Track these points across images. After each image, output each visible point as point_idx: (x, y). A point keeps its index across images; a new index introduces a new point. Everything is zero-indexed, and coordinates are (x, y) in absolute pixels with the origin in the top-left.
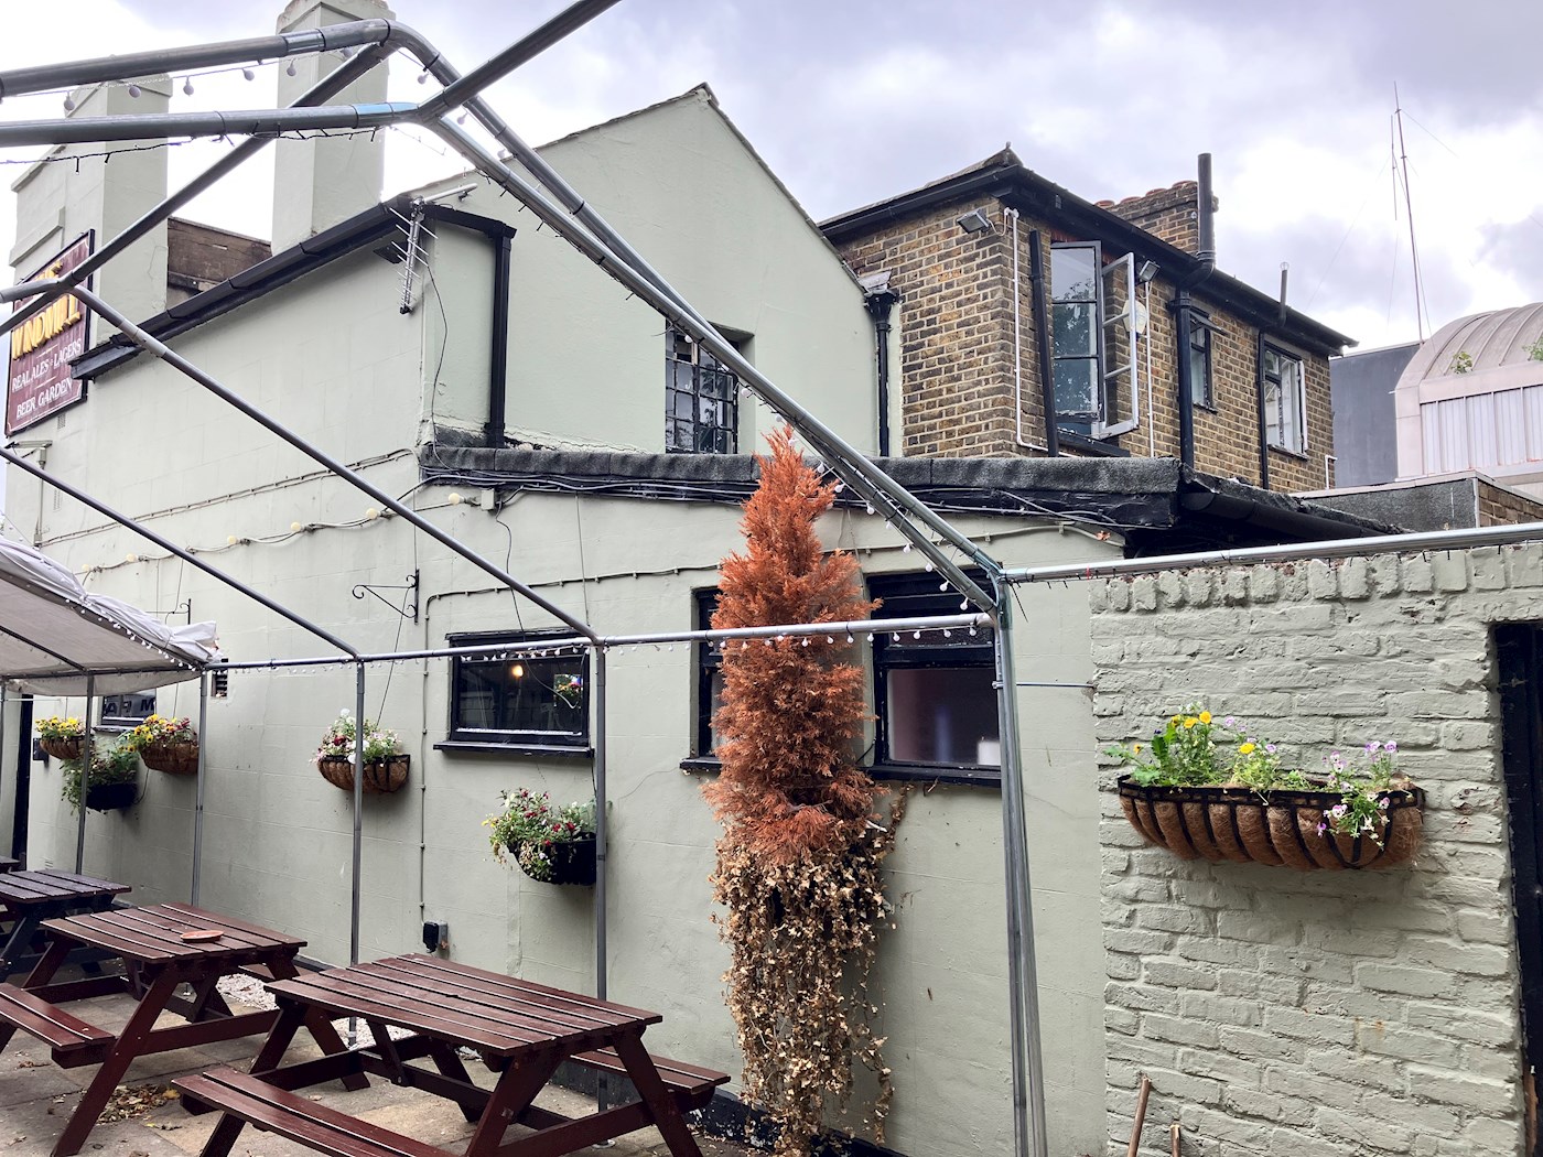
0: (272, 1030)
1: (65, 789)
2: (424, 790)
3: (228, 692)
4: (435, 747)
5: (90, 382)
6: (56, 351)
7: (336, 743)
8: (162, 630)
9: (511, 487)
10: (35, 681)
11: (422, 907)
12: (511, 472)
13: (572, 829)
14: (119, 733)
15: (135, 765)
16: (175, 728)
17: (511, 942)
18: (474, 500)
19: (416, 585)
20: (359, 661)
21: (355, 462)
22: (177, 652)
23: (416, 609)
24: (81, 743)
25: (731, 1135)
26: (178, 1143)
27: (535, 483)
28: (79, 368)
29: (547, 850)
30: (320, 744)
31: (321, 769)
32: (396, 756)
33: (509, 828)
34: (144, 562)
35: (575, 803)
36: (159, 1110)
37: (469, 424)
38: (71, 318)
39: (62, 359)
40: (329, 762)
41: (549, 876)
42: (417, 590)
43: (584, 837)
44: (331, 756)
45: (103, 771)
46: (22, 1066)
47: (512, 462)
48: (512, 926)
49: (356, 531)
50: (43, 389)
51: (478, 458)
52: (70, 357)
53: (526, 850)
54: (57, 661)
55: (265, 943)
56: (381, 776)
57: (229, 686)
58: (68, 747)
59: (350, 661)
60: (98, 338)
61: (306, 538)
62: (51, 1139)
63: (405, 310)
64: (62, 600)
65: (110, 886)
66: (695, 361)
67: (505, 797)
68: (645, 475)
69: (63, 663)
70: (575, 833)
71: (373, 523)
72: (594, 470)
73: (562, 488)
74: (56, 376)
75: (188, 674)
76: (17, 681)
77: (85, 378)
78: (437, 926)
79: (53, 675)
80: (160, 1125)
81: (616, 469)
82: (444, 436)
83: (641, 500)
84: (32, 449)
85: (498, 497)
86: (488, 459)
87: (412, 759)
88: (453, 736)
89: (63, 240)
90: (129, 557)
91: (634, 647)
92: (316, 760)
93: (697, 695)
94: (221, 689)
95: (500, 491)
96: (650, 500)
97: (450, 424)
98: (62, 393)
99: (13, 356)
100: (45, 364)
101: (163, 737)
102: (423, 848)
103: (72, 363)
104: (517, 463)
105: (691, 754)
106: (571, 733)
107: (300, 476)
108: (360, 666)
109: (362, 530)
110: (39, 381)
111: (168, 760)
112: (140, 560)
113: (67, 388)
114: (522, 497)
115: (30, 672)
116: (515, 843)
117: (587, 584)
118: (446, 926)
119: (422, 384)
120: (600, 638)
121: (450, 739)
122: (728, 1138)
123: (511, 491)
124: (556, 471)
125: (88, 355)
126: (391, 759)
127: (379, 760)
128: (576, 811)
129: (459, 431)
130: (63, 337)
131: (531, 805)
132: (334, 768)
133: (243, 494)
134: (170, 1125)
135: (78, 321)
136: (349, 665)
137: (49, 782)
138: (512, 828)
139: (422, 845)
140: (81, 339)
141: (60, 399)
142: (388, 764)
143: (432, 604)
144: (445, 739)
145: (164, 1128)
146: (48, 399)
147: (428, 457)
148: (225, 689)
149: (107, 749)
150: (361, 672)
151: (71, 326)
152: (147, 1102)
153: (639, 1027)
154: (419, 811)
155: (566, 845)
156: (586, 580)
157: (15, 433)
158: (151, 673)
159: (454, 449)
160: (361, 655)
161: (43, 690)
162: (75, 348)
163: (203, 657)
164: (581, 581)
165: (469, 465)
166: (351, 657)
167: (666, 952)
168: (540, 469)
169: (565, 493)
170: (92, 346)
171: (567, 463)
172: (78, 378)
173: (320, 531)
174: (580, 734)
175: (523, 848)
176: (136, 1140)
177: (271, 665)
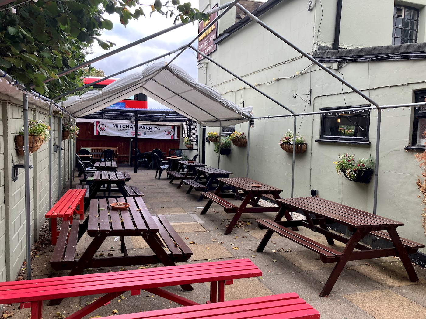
0: (279, 211)
1: (215, 149)
2: (312, 153)
3: (254, 126)
4: (316, 141)
5: (218, 45)
6: (209, 38)
7: (286, 139)
8: (240, 108)
9: (344, 61)
10: (207, 123)
11: (310, 185)
12: (344, 56)
13: (363, 166)
14: (226, 136)
15: (230, 144)
16: (241, 135)
17: (339, 197)
18: (331, 66)
19: (311, 94)
20: (295, 115)
21: (292, 59)
22: (243, 114)
23: (310, 101)
24: (217, 138)
25: (417, 263)
26: (253, 236)
27: (353, 59)
28: (215, 41)
29: (355, 172)
30: (281, 139)
31: (281, 146)
32: (303, 143)
33: (342, 164)
34: (232, 92)
35: (364, 159)
36: (246, 227)
37: (328, 44)
38: (213, 28)
39: (211, 40)
40: (284, 144)
41: (355, 179)
42: (311, 95)
43: (366, 169)
44: (284, 142)
45: (223, 145)
46: (213, 212)
47: (345, 53)
48: (339, 193)
49: (291, 79)
50: (206, 48)
51: (333, 53)
52: (213, 39)
53: (348, 171)
54: (213, 118)
55: (272, 189)
56: (299, 148)
57: (254, 124)
58: (214, 139)
59: (292, 115)
60: (220, 33)
61: (277, 82)
62: (223, 230)
63: (309, 10)
64: (217, 101)
65: (228, 172)
66: (403, 17)
67: (340, 156)
68: (397, 52)
69: (215, 118)
70: (364, 167)
71: (297, 76)
72: (376, 52)
73: (363, 60)
74: (209, 44)
75: (246, 120)
76: (203, 123)
77: (216, 44)
78: (315, 191)
79: (212, 121)
80: (248, 231)
81: (384, 51)
82: (321, 48)
83: (394, 61)
84: (204, 65)
85: (339, 65)
86: (336, 53)
87: (308, 144)
88: (321, 138)
89: (210, 7)
90: (228, 91)
91: (394, 109)
92: (280, 143)
93: (412, 126)
94: (252, 125)
95: (340, 63)
96: (398, 61)
97: (323, 44)
98: (211, 49)
99: (199, 41)
100: (206, 42)
101: (238, 137)
102: (311, 169)
103: (214, 40)
104: (346, 53)
105: (409, 145)
106: (362, 138)
107: (275, 64)
108: (295, 117)
109: (294, 79)
110: (205, 46)
111: (239, 143)
112: (231, 92)
113: (212, 47)
114: (347, 64)
115: (206, 121)
116: (344, 169)
117: (370, 91)
118: (318, 191)
119: (314, 33)
120: (380, 106)
121: (320, 139)
122: (416, 264)
123: (343, 63)
124: (361, 54)
125: (217, 38)
126: (302, 144)
127: (299, 144)
128: (363, 161)
129: (325, 46)
130: (211, 34)
131: (348, 158)
132: (286, 146)
133: (258, 71)
134: (250, 231)
135: (215, 28)
136: (292, 117)
137: (210, 148)
138: (343, 165)
139: (310, 168)
140: (215, 34)
141: (211, 50)
142: (301, 146)
143: (315, 99)
144: (319, 139)
145: (249, 231)
146: (207, 51)
147: (315, 55)
148: (253, 125)
149: (223, 140)
150: (295, 119)
151: (213, 30)
152: (243, 224)
153: (396, 226)
154: (310, 159)
155: (361, 171)
156: (370, 89)
157: (200, 61)
158: (236, 120)
159: (324, 51)
160: (296, 114)
161: (208, 125)
162: (214, 36)
163: (249, 116)
164: (368, 90)
165: (330, 56)
166: (293, 114)
167: (395, 206)
168: (355, 54)
169: (364, 61)
170: (218, 35)
171: (366, 51)
172: (215, 44)
173: (281, 80)
174: (365, 138)
175: (347, 170)
176: (243, 233)
177: (268, 117)
